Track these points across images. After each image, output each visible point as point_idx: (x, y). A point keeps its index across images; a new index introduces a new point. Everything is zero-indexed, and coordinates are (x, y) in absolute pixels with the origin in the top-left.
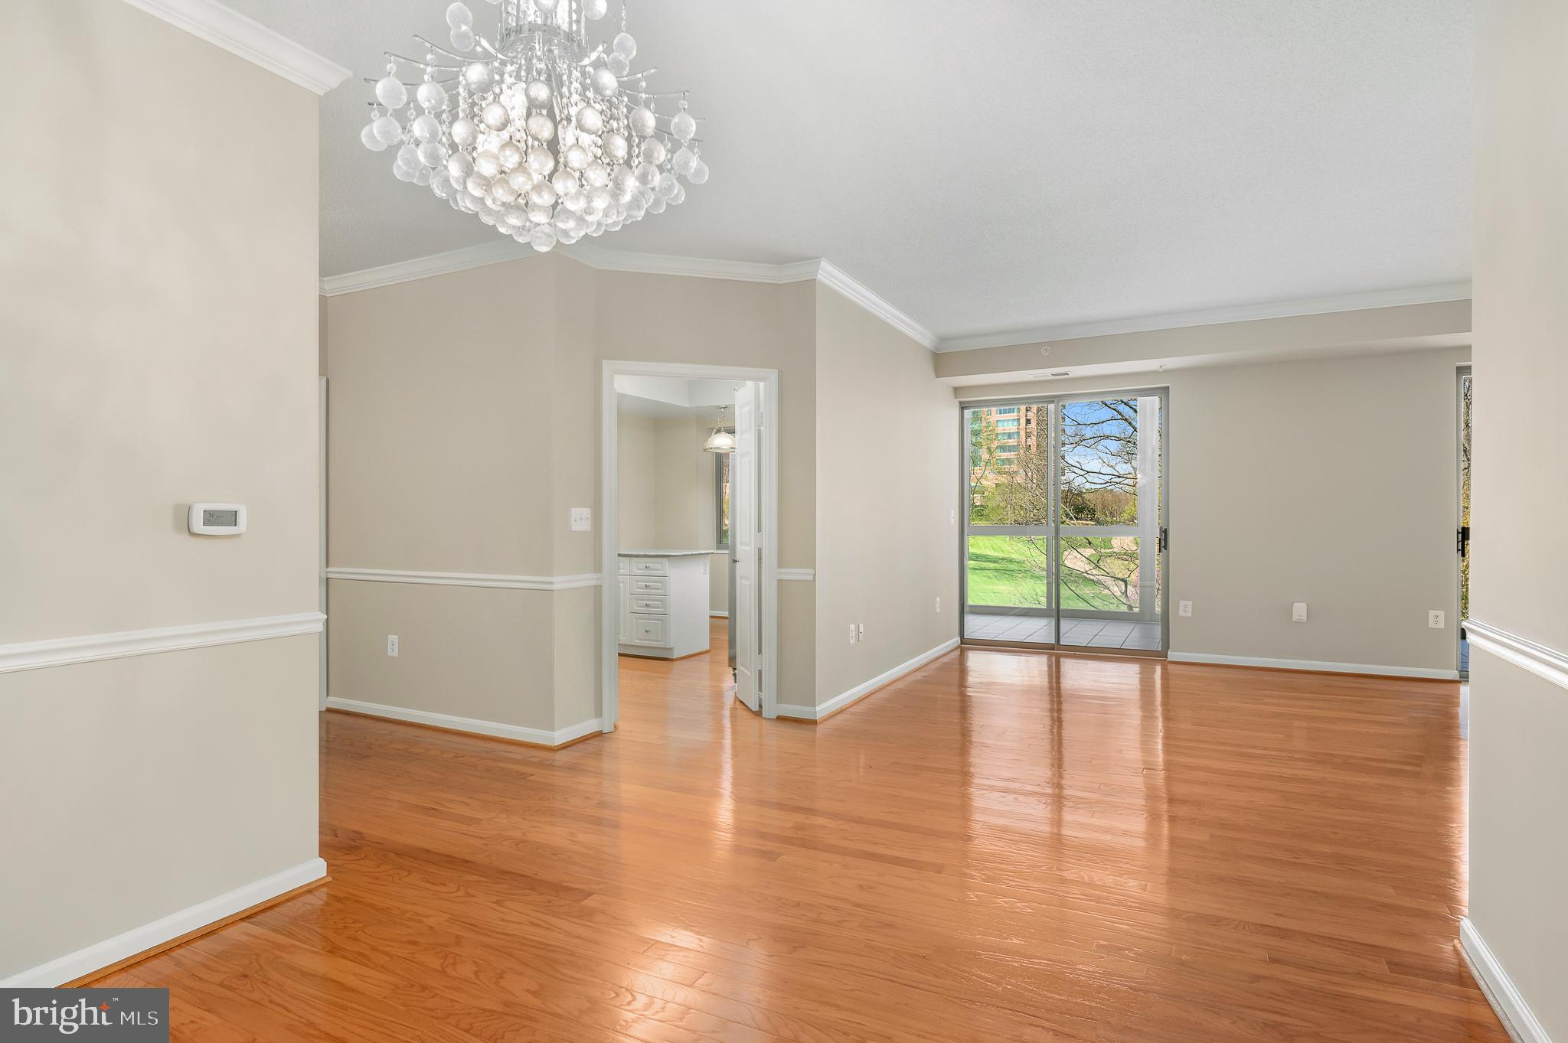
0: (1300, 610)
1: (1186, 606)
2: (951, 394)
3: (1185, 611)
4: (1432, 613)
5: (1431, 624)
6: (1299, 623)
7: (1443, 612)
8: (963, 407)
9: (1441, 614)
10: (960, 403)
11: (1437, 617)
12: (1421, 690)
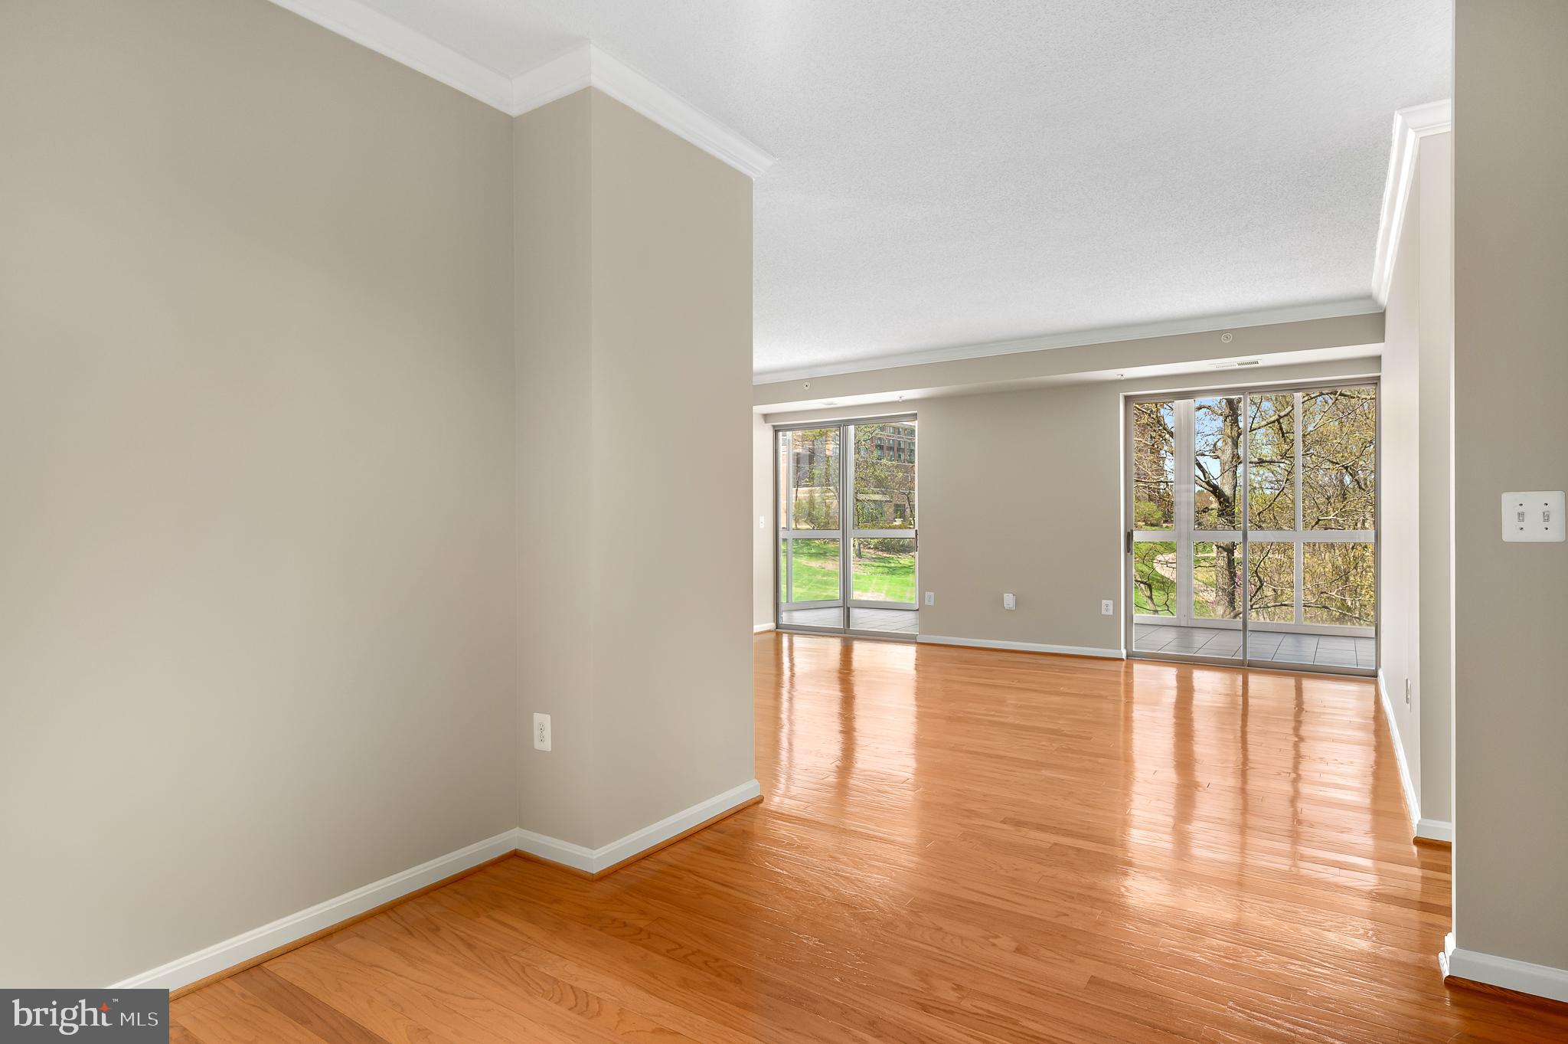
0: (1009, 600)
1: (930, 597)
2: (762, 420)
3: (929, 601)
4: (1104, 602)
5: (1104, 612)
6: (1009, 611)
7: (1112, 601)
8: (776, 430)
9: (1110, 603)
10: (774, 426)
11: (1107, 605)
12: (1089, 666)
